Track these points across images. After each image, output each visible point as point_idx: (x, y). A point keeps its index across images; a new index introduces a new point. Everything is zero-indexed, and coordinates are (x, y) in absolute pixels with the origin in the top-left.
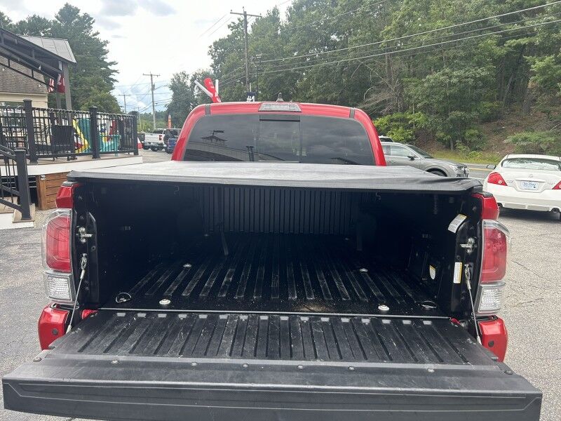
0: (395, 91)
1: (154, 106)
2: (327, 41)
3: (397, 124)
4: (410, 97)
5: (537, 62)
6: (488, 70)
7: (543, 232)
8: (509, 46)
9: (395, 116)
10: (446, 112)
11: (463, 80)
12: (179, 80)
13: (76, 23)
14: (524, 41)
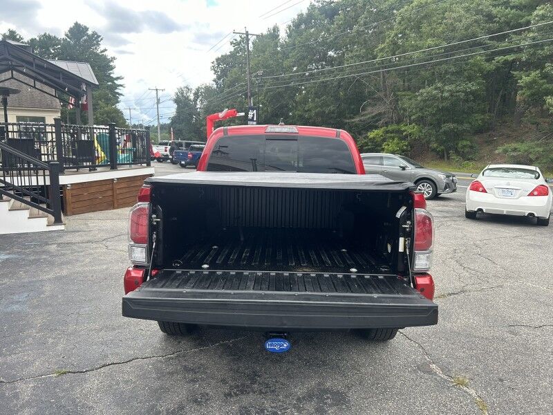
0: (391, 103)
1: (158, 119)
2: (324, 57)
3: (392, 135)
4: (405, 110)
5: (523, 77)
6: (478, 84)
7: (518, 234)
8: (498, 62)
9: (390, 128)
10: (438, 124)
11: (455, 94)
12: (182, 93)
13: (85, 41)
14: (510, 58)
